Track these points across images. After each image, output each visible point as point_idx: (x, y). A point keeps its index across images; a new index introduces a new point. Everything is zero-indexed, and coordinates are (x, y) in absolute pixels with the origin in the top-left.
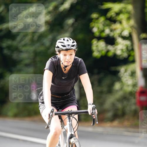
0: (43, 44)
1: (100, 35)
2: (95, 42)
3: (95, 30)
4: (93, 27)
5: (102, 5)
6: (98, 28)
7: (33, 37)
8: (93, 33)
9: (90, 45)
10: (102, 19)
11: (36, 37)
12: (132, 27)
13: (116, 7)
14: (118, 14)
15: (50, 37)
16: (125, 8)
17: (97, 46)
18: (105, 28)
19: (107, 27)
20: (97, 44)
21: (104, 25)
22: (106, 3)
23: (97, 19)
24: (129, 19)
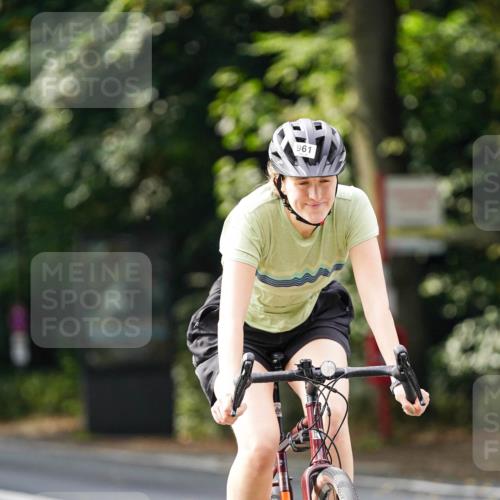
0: (49, 176)
1: (242, 142)
2: (224, 168)
3: (227, 127)
4: (219, 118)
5: (251, 41)
6: (238, 121)
7: (16, 150)
8: (219, 138)
9: (211, 177)
10: (250, 90)
11: (24, 152)
12: (352, 116)
13: (297, 49)
14: (303, 72)
15: (74, 150)
16: (328, 52)
17: (232, 182)
18: (261, 120)
19: (267, 117)
20: (233, 176)
21: (255, 110)
22: (263, 35)
23: (234, 88)
24: (341, 88)
